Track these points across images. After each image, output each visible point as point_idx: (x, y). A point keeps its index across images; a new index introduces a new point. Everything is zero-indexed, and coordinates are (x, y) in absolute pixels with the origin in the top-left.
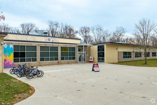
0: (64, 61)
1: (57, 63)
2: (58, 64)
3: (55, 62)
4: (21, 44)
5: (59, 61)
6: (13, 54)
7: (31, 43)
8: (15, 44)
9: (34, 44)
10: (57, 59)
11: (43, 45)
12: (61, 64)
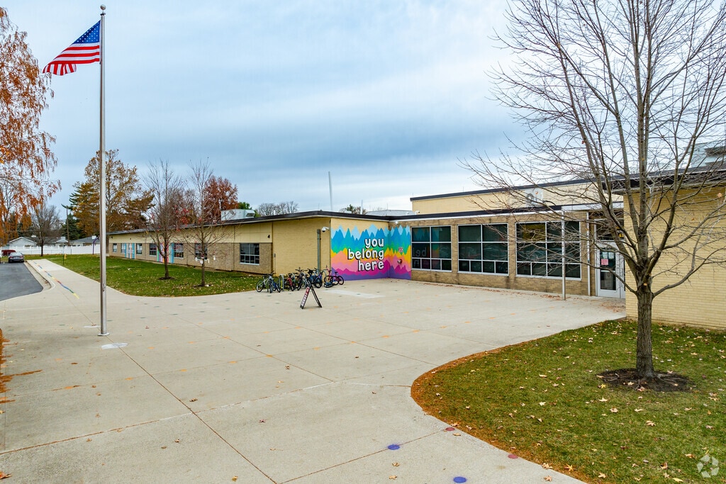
0: (528, 276)
1: (505, 283)
2: (508, 287)
3: (499, 279)
4: (428, 222)
5: (512, 276)
6: (410, 249)
7: (438, 220)
8: (415, 226)
9: (445, 221)
10: (502, 268)
11: (464, 220)
12: (517, 288)
